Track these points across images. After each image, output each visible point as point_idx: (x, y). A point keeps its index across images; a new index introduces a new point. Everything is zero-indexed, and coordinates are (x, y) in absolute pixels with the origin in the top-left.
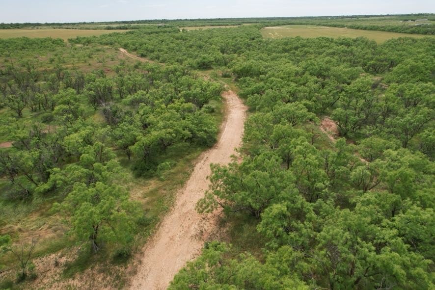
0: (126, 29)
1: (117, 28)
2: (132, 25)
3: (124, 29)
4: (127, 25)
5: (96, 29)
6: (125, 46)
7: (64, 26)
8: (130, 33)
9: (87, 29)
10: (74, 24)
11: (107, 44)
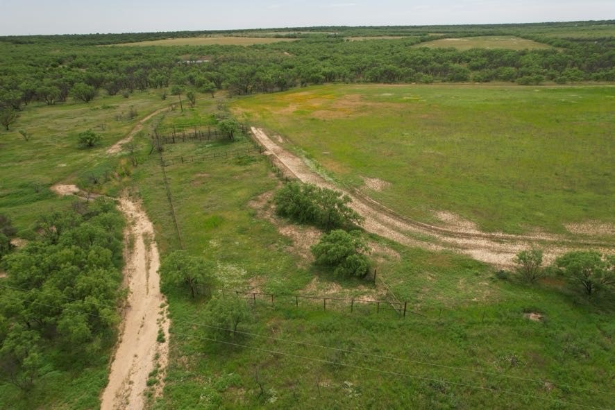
0: (295, 37)
1: (286, 37)
2: (302, 33)
3: (292, 37)
4: (296, 33)
5: (264, 37)
6: (288, 51)
7: (233, 34)
8: (296, 42)
9: (256, 37)
10: (242, 31)
11: (276, 49)
